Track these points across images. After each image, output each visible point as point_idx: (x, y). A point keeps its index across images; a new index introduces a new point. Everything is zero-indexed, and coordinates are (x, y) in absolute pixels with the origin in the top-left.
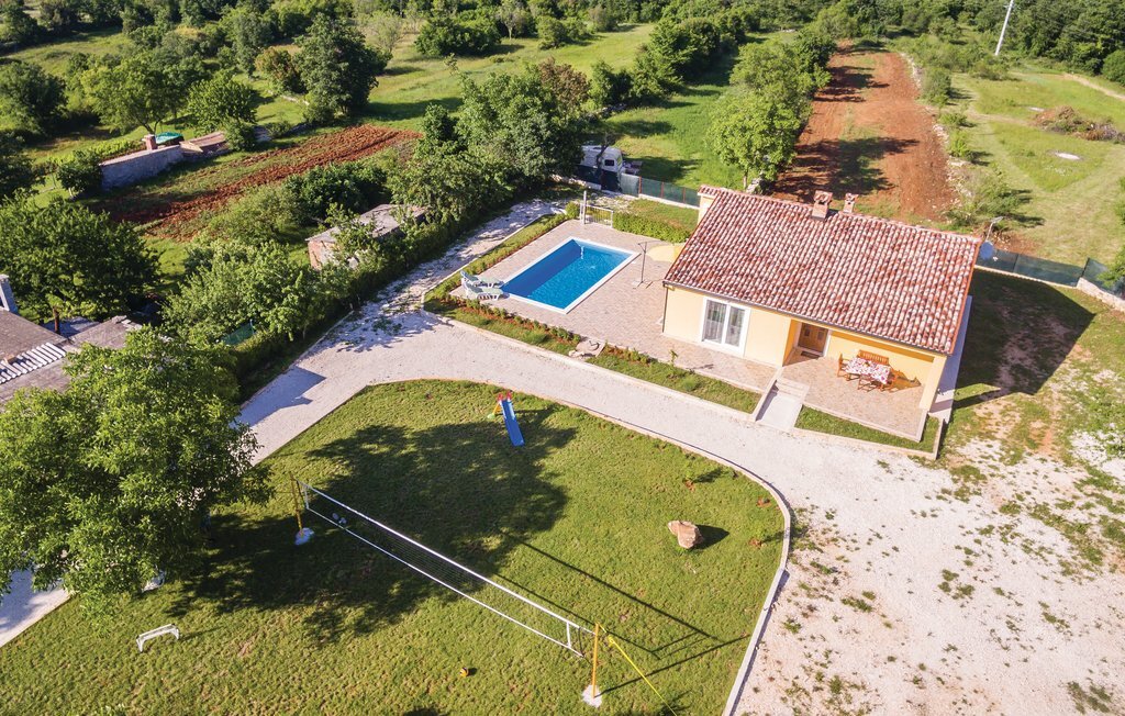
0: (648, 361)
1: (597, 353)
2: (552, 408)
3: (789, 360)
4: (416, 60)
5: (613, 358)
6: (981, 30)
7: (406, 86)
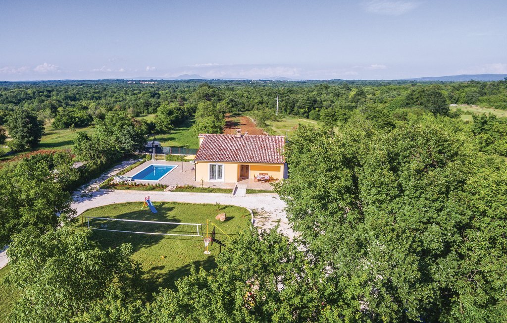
0: (193, 188)
1: (174, 189)
2: (164, 203)
3: (239, 180)
4: (53, 130)
5: (179, 189)
6: (270, 108)
7: (54, 137)
